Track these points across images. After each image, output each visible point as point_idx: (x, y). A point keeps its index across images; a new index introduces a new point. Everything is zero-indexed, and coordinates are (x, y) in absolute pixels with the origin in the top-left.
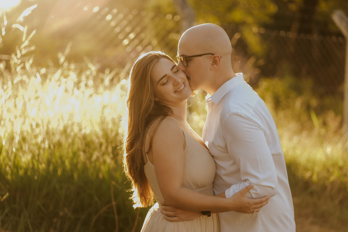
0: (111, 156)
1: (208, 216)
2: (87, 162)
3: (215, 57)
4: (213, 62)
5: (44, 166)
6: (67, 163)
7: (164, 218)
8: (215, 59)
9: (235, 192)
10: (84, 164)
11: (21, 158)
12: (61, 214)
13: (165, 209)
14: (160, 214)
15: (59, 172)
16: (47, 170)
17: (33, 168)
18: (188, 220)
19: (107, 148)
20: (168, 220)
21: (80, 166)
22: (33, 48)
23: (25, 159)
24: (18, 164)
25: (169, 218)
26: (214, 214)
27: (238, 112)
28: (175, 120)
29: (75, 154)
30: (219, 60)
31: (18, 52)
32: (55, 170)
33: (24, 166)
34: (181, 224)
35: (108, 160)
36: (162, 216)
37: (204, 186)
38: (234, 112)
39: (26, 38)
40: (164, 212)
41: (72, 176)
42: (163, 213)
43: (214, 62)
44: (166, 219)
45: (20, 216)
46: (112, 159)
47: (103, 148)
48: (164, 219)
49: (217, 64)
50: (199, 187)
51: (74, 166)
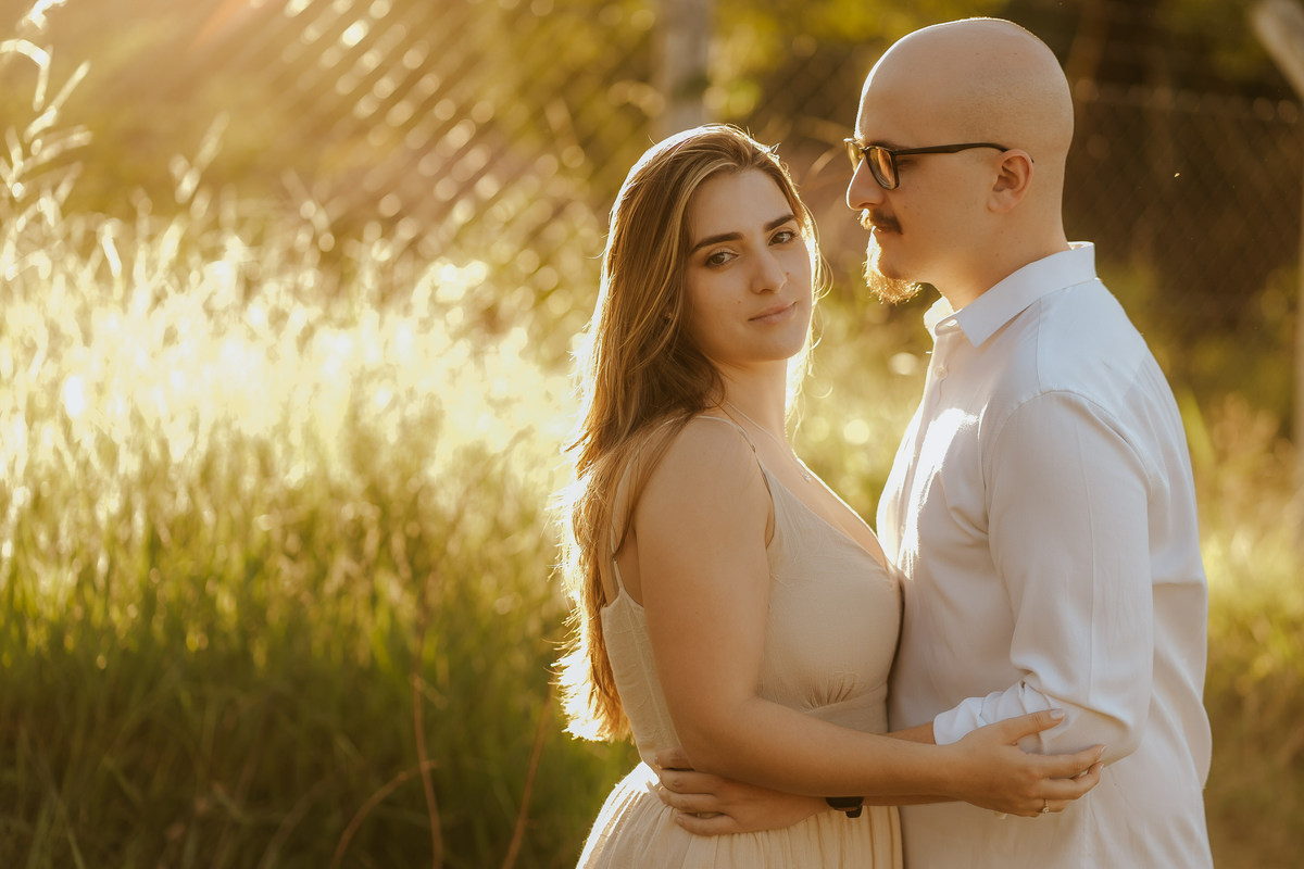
0: (406, 573)
1: (850, 815)
2: (305, 596)
3: (1008, 162)
4: (1000, 177)
5: (133, 612)
6: (226, 603)
7: (676, 822)
8: (1011, 169)
9: (975, 724)
10: (295, 604)
11: (35, 577)
12: (202, 806)
13: (679, 786)
14: (661, 805)
15: (195, 640)
16: (143, 630)
17: (86, 623)
18: (774, 829)
19: (385, 542)
20: (693, 831)
21: (275, 615)
22: (79, 138)
23: (52, 584)
24: (24, 606)
25: (697, 823)
26: (877, 808)
27: (1068, 391)
28: (735, 426)
29: (255, 567)
30: (1027, 172)
31: (16, 153)
32: (176, 632)
33: (50, 613)
34: (743, 842)
35: (392, 589)
36: (667, 813)
37: (842, 695)
38: (1055, 387)
39: (50, 97)
40: (676, 797)
41: (246, 655)
42: (669, 804)
43: (1005, 178)
44: (682, 826)
45: (32, 815)
46: (406, 586)
47: (371, 542)
48: (677, 827)
49: (1016, 190)
50: (820, 701)
51: (253, 611)
